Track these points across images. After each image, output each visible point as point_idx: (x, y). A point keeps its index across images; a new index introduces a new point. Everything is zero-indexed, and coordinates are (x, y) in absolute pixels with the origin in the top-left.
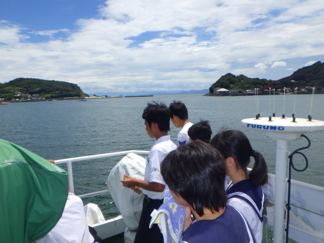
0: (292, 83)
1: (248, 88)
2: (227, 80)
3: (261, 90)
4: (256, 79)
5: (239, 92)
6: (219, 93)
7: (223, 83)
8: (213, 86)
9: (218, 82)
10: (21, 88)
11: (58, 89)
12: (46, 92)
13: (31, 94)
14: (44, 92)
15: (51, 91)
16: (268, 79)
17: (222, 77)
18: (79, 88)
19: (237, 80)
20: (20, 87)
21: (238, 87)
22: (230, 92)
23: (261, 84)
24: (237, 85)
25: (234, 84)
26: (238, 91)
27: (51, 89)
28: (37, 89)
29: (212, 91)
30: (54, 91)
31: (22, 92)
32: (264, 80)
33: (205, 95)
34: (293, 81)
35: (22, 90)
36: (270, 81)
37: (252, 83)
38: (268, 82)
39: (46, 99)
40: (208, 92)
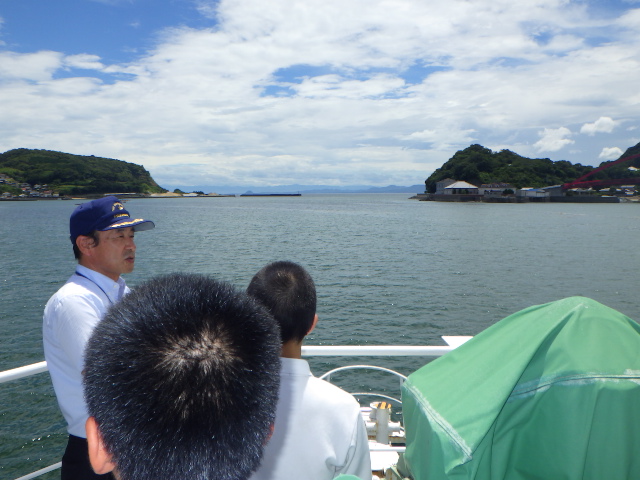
0: (632, 173)
1: (527, 183)
2: (472, 161)
3: (564, 189)
4: (542, 160)
5: (506, 193)
6: (450, 193)
7: (461, 167)
8: (434, 175)
9: (448, 166)
10: (15, 170)
11: (93, 175)
12: (64, 181)
13: (32, 183)
14: (59, 180)
15: (76, 177)
16: (573, 163)
17: (459, 153)
18: (147, 174)
19: (495, 161)
20: (14, 167)
21: (499, 179)
22: (481, 191)
23: (558, 174)
24: (497, 174)
25: (489, 171)
26: (503, 190)
27: (76, 173)
28: (47, 173)
29: (433, 189)
30: (82, 179)
31: (15, 178)
32: (564, 165)
33: (414, 198)
34: (632, 168)
35: (16, 174)
36: (578, 167)
37: (535, 169)
38: (574, 170)
39: (61, 195)
40: (423, 190)
